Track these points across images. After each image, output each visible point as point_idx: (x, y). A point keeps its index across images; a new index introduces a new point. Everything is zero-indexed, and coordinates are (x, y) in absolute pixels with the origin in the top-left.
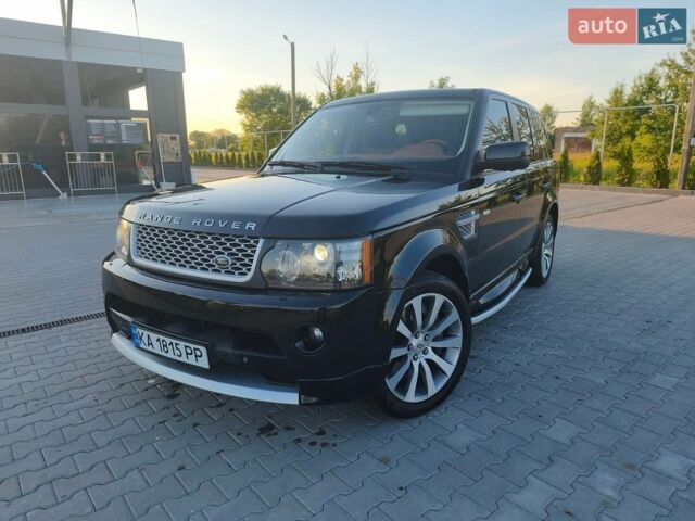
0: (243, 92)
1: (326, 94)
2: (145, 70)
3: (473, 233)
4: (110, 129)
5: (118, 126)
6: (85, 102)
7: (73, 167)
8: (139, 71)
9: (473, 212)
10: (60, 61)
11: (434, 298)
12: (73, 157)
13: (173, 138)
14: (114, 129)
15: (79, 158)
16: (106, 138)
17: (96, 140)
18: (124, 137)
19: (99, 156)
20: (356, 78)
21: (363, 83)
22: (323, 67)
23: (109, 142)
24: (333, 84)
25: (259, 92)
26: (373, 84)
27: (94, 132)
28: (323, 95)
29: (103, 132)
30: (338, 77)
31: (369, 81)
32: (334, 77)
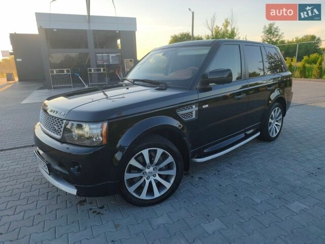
0: (172, 37)
1: (210, 35)
2: (119, 31)
3: (194, 117)
4: (105, 58)
5: (108, 56)
6: (96, 47)
7: (90, 74)
8: (117, 32)
9: (194, 106)
10: (86, 30)
11: (156, 151)
12: (90, 70)
13: (130, 61)
14: (107, 58)
15: (93, 71)
16: (104, 62)
17: (100, 63)
18: (111, 61)
19: (100, 69)
20: (226, 26)
21: (229, 29)
22: (209, 22)
23: (105, 63)
24: (214, 30)
25: (179, 36)
26: (234, 28)
27: (99, 59)
28: (208, 36)
29: (102, 60)
30: (217, 26)
31: (233, 27)
32: (215, 26)
